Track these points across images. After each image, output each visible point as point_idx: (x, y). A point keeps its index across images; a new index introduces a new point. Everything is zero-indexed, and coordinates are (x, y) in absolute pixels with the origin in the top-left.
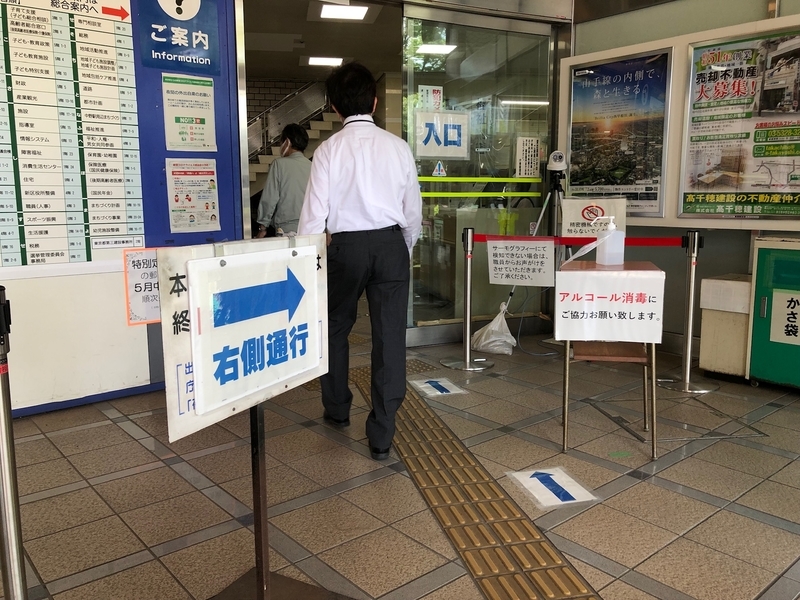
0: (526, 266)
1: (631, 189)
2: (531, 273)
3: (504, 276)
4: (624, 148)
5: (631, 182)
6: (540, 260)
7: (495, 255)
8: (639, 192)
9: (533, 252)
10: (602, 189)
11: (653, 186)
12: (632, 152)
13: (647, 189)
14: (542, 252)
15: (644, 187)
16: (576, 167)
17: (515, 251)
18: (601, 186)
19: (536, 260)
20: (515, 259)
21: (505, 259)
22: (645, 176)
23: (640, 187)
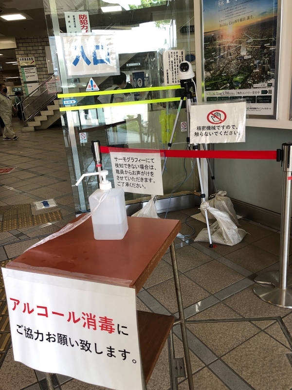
0: (140, 176)
1: (249, 92)
2: (144, 183)
3: (125, 184)
4: (243, 53)
5: (249, 86)
6: (150, 171)
7: (117, 165)
8: (256, 95)
9: (144, 163)
10: (228, 93)
11: (268, 89)
12: (250, 57)
13: (263, 92)
14: (151, 164)
15: (260, 90)
16: (209, 74)
17: (130, 163)
18: (227, 91)
19: (147, 171)
20: (132, 170)
21: (124, 169)
22: (261, 79)
23: (256, 91)
